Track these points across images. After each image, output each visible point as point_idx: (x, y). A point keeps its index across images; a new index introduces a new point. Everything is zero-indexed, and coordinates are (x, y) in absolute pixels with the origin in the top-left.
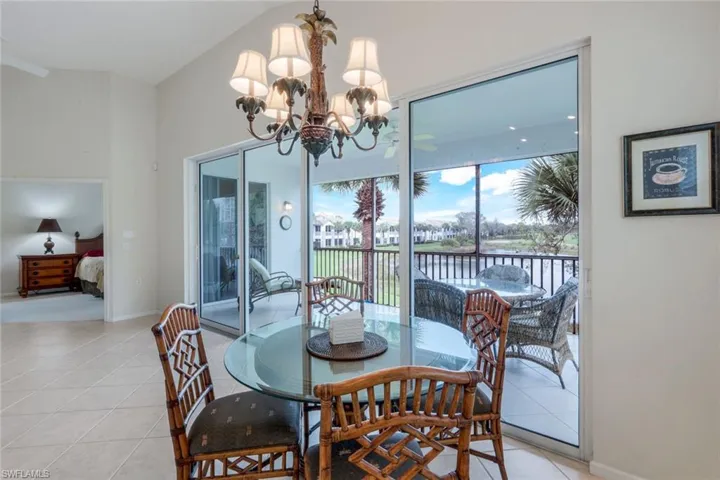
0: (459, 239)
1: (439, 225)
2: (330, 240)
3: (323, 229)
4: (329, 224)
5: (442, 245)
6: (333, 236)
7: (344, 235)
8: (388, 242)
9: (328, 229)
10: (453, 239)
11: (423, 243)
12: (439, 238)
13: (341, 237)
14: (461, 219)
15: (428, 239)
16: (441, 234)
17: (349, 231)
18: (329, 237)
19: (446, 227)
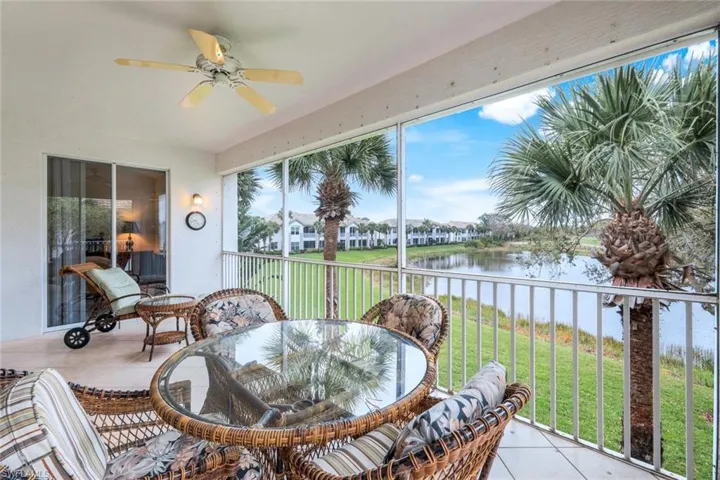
0: (483, 240)
1: (464, 227)
2: (354, 241)
3: (347, 230)
4: (354, 225)
5: (466, 246)
6: (357, 237)
7: (368, 237)
8: (412, 243)
9: (352, 230)
10: (478, 241)
11: (447, 244)
12: (464, 239)
13: (364, 238)
14: (485, 221)
15: (452, 240)
16: (466, 235)
17: (372, 232)
18: (353, 238)
19: (470, 228)
